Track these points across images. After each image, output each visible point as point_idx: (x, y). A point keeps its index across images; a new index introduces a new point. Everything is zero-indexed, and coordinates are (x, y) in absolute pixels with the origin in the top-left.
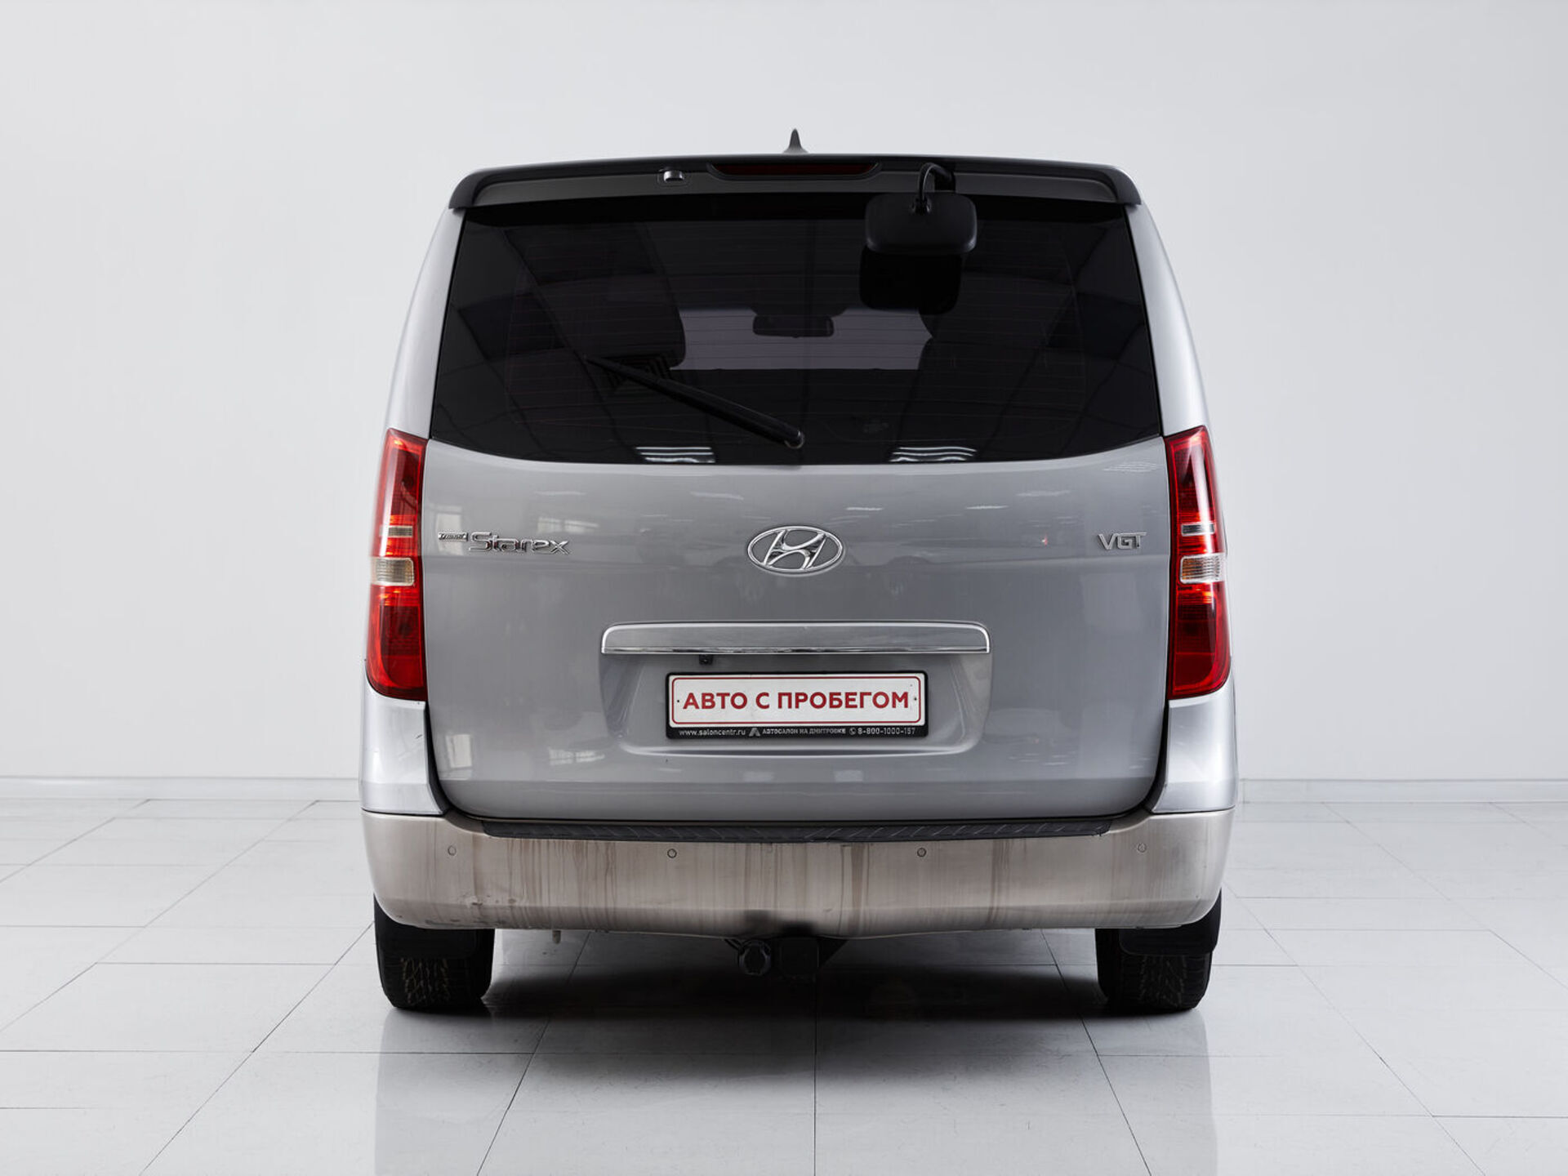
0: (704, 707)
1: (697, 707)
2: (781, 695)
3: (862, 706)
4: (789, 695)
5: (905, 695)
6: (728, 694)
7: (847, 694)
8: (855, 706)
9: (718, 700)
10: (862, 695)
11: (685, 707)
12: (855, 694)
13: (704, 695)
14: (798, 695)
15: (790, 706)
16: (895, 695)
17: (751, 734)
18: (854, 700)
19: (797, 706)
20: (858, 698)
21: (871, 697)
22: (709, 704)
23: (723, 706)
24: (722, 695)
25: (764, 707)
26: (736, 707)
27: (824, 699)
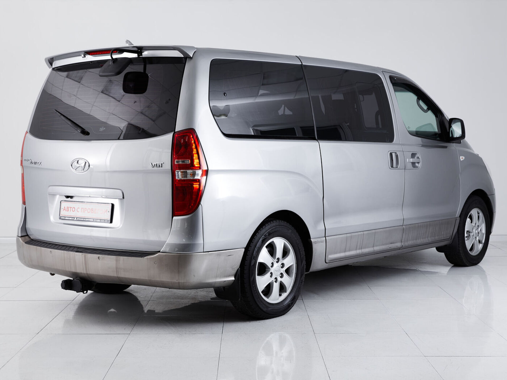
0: (67, 211)
1: (65, 210)
6: (72, 208)
9: (69, 209)
11: (63, 211)
13: (67, 207)
15: (83, 212)
19: (85, 212)
22: (68, 210)
23: (70, 211)
24: (71, 208)
25: (78, 212)
26: (73, 211)
27: (90, 210)
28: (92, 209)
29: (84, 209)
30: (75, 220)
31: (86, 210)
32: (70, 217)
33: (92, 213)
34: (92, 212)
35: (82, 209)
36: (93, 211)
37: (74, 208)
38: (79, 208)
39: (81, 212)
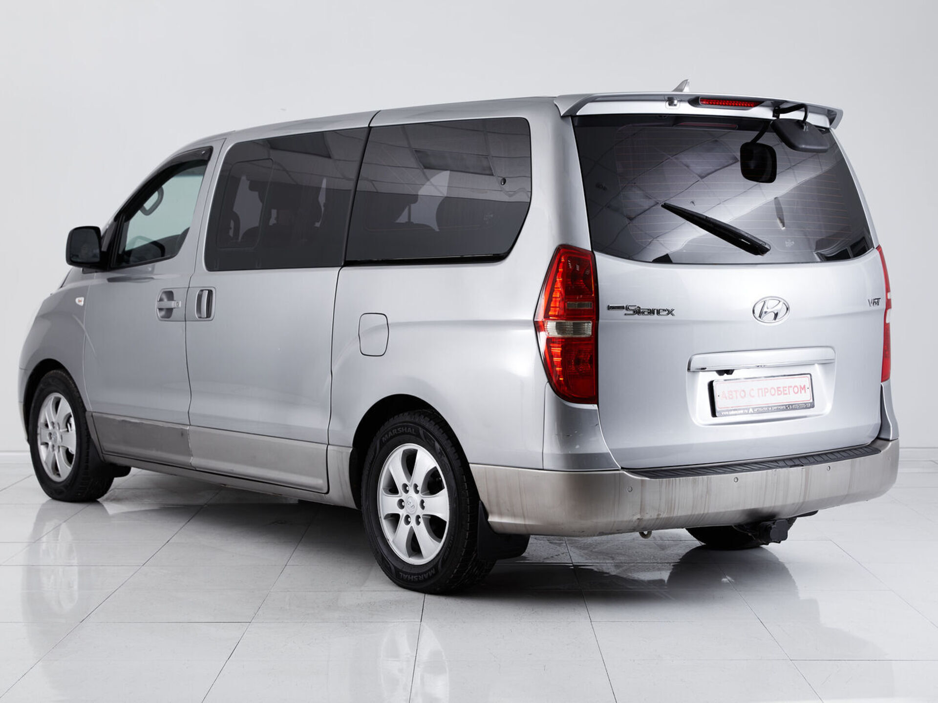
1: (726, 398)
2: (759, 389)
3: (789, 394)
4: (761, 389)
5: (804, 386)
6: (738, 391)
7: (783, 387)
8: (786, 394)
9: (734, 394)
10: (789, 387)
11: (722, 399)
12: (786, 387)
14: (765, 389)
15: (762, 396)
16: (801, 386)
17: (750, 412)
18: (786, 390)
19: (765, 395)
20: (787, 389)
21: (792, 388)
22: (731, 397)
23: (737, 398)
24: (736, 391)
25: (753, 397)
26: (742, 397)
27: (775, 390)
28: (778, 388)
29: (763, 390)
30: (751, 413)
31: (767, 392)
32: (740, 409)
33: (779, 395)
34: (780, 393)
35: (760, 391)
36: (780, 391)
37: (743, 391)
38: (753, 389)
39: (759, 396)
